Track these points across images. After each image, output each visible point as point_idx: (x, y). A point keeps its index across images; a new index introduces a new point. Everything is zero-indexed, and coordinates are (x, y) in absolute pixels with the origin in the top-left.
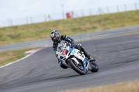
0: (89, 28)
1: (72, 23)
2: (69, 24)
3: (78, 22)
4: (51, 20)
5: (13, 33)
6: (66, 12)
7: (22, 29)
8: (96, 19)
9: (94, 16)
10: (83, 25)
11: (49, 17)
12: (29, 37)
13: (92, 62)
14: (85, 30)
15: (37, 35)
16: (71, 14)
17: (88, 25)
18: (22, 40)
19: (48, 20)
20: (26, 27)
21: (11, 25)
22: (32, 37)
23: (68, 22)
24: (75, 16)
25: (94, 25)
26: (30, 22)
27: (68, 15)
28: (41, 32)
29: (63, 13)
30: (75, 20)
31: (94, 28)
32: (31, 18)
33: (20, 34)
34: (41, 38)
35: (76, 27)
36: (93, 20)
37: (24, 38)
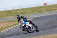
0: (54, 10)
1: (46, 8)
2: (45, 8)
3: (49, 7)
4: (38, 6)
5: (22, 12)
6: (44, 3)
7: (26, 10)
8: (56, 6)
9: (56, 5)
10: (51, 8)
11: (37, 5)
12: (29, 13)
13: (36, 27)
14: (52, 10)
15: (32, 12)
16: (46, 4)
17: (53, 8)
18: (26, 14)
19: (37, 6)
20: (28, 9)
21: (21, 8)
22: (30, 13)
23: (45, 7)
24: (48, 5)
25: (56, 8)
26: (29, 7)
27: (45, 4)
28: (34, 11)
29: (43, 3)
30: (48, 6)
31: (56, 10)
32: (30, 5)
33: (25, 12)
34: (34, 13)
35: (48, 9)
36: (55, 6)
37: (27, 13)
